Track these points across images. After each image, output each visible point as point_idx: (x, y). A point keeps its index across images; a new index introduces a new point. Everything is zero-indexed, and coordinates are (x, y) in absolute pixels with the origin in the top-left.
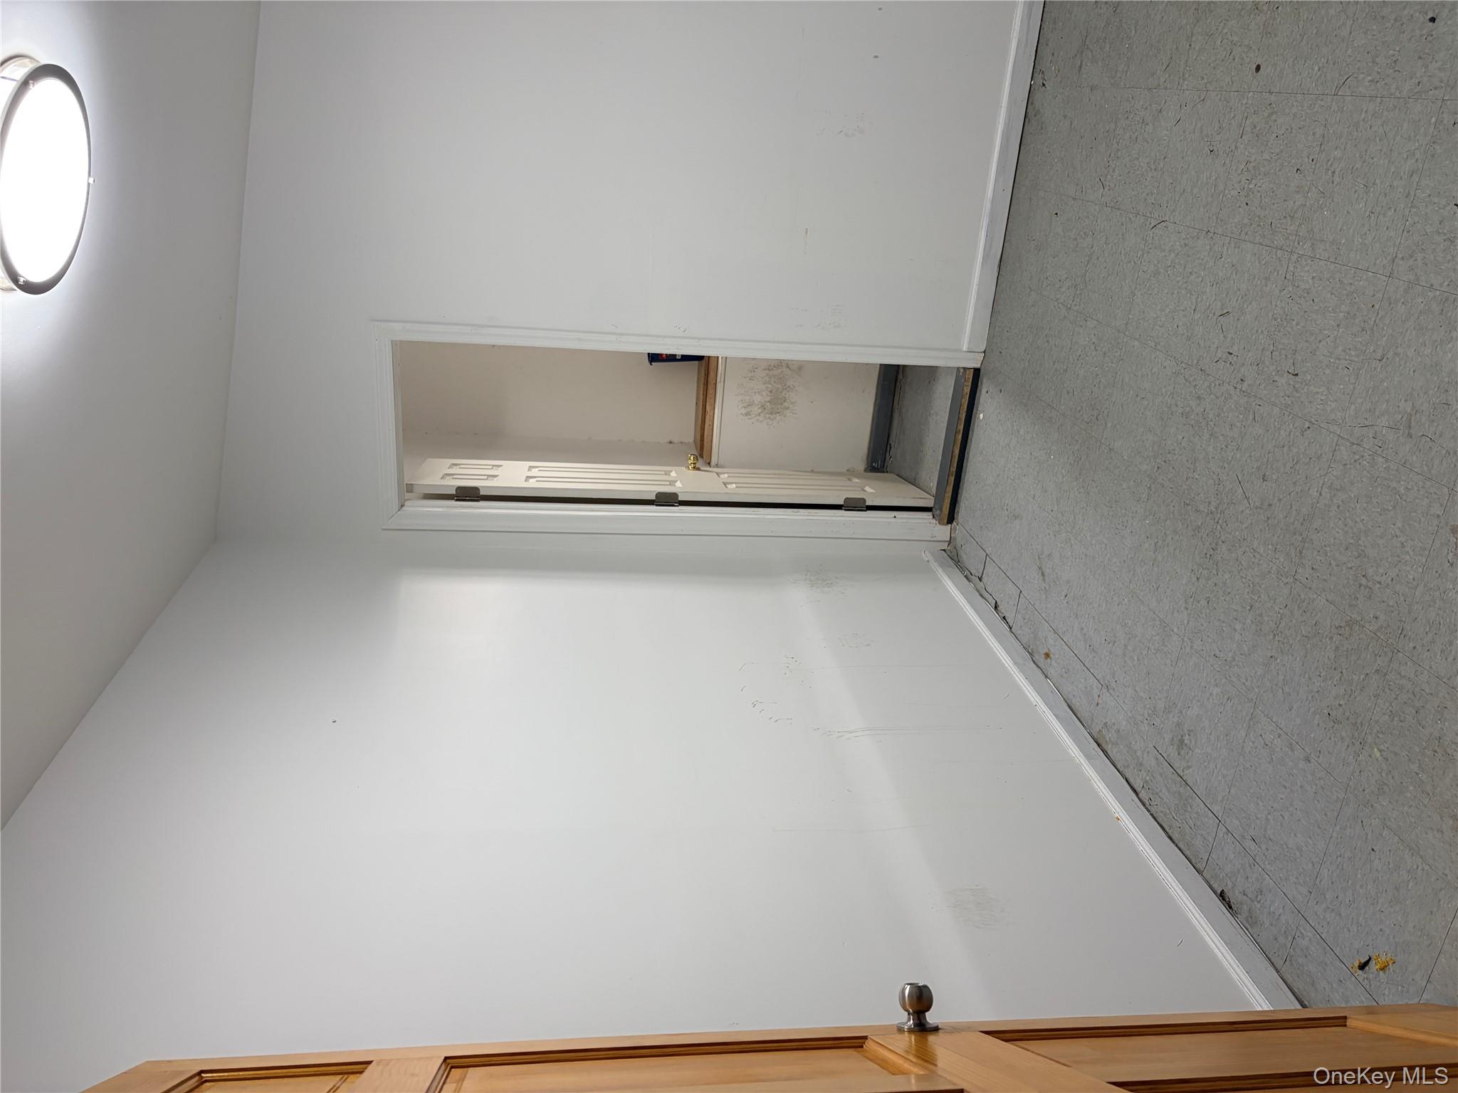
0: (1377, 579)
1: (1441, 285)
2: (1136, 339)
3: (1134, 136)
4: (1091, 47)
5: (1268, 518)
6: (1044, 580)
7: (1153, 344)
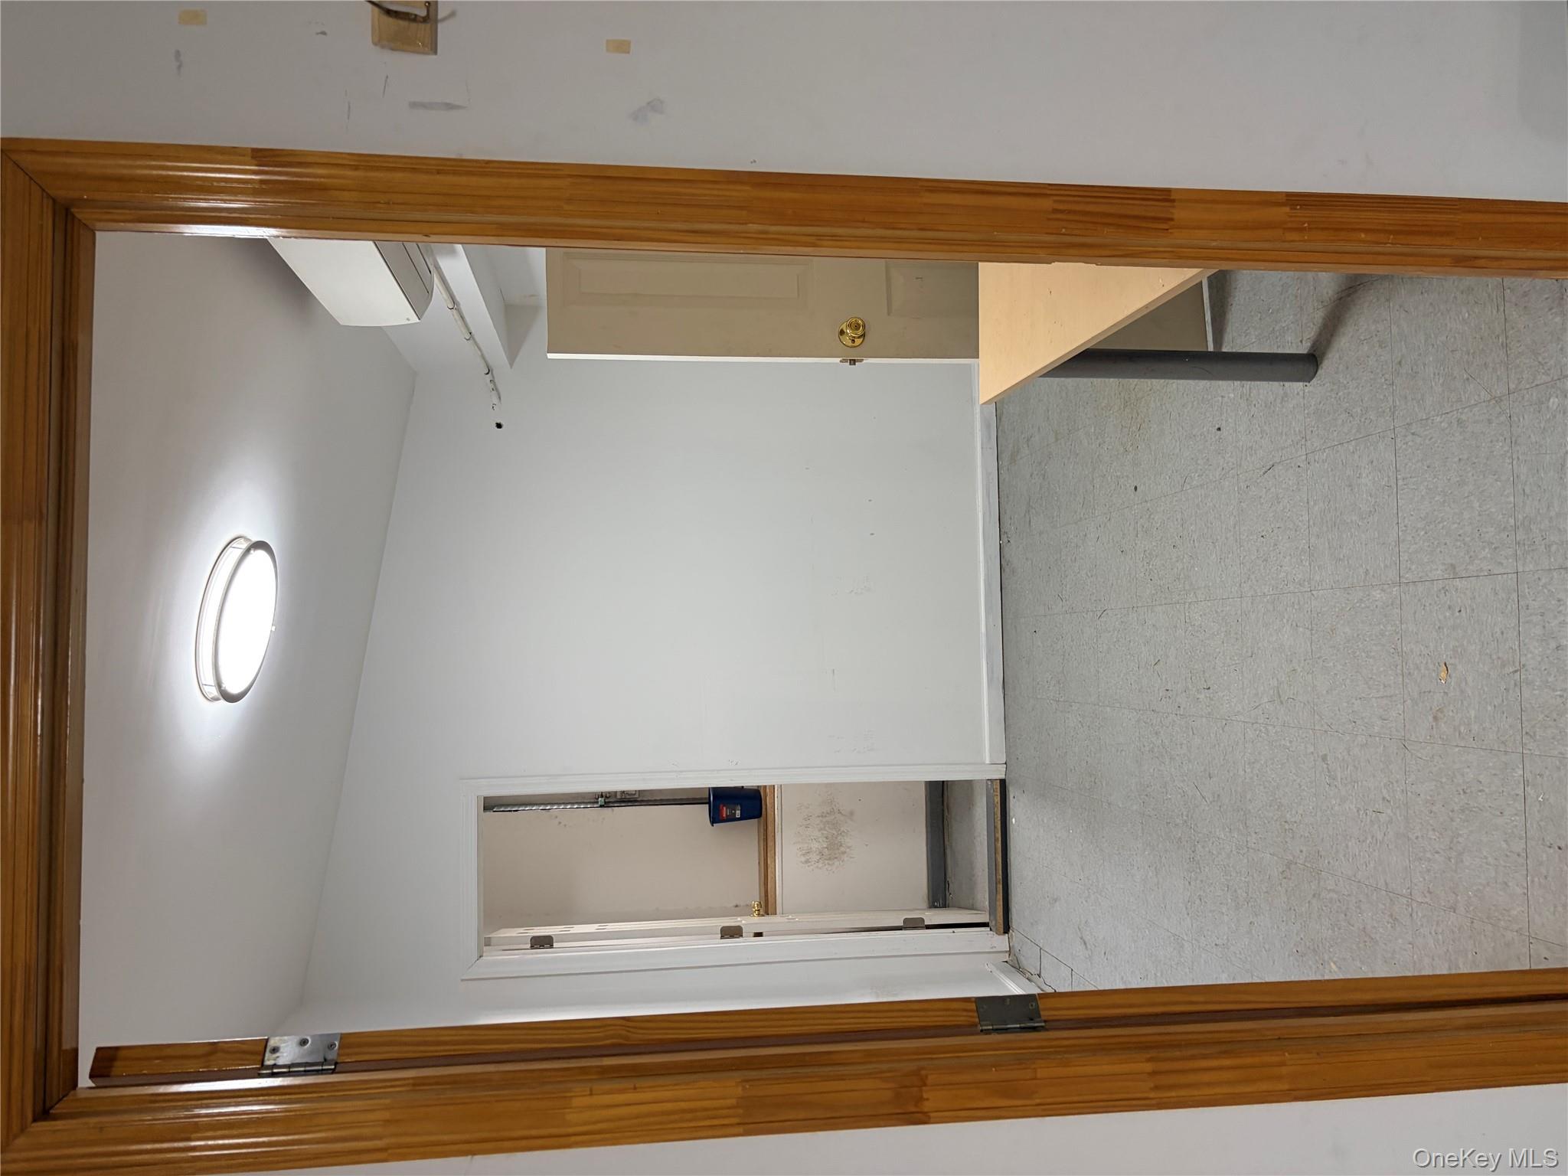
0: (1293, 820)
1: (1269, 591)
2: (1107, 706)
3: (1073, 558)
4: (1034, 506)
5: (1220, 807)
6: (1086, 947)
7: (1118, 705)
